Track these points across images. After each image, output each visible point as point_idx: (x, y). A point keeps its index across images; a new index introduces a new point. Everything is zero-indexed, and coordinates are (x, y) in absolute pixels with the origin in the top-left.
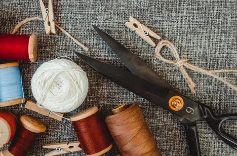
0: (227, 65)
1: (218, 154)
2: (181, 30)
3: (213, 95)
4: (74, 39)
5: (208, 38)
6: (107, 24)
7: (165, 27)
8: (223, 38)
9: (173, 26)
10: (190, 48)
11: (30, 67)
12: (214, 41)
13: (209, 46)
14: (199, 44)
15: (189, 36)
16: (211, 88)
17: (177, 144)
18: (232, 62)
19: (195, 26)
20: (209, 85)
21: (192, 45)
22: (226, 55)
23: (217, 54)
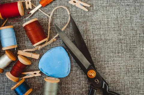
0: (130, 24)
1: (126, 75)
2: (103, 5)
3: (123, 41)
4: (43, 12)
5: (119, 9)
6: (61, 3)
7: (94, 3)
8: (127, 9)
9: (98, 3)
10: (108, 15)
11: (20, 29)
12: (122, 10)
13: (119, 13)
14: (113, 12)
15: (108, 8)
16: (121, 37)
17: (102, 70)
18: (133, 22)
19: (111, 2)
20: (120, 35)
21: (109, 13)
22: (130, 18)
23: (124, 18)
